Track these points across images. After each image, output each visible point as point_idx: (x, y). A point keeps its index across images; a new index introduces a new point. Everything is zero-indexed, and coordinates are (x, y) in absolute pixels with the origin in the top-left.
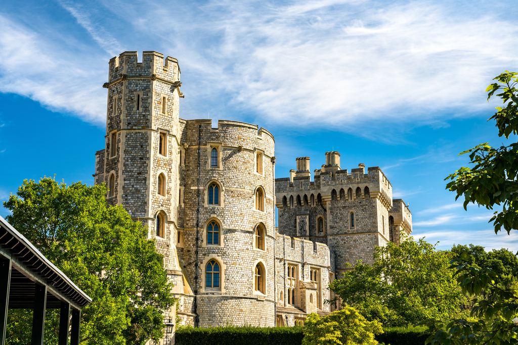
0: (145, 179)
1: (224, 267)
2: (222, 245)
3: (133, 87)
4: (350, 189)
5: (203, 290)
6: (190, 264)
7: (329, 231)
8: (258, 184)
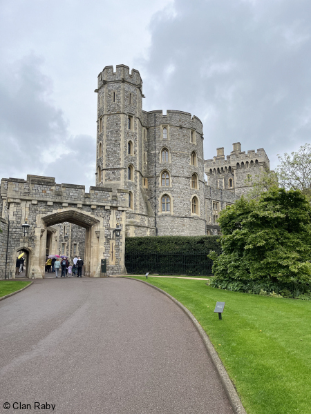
0: (119, 144)
1: (172, 199)
2: (171, 186)
3: (110, 88)
4: (247, 162)
5: (159, 214)
6: (152, 198)
7: (236, 186)
8: (192, 149)
